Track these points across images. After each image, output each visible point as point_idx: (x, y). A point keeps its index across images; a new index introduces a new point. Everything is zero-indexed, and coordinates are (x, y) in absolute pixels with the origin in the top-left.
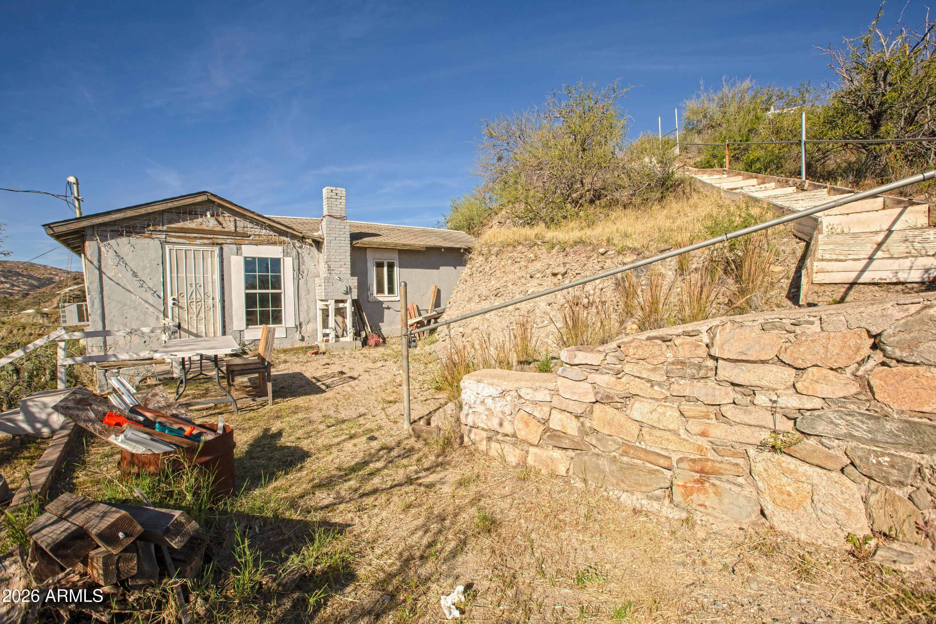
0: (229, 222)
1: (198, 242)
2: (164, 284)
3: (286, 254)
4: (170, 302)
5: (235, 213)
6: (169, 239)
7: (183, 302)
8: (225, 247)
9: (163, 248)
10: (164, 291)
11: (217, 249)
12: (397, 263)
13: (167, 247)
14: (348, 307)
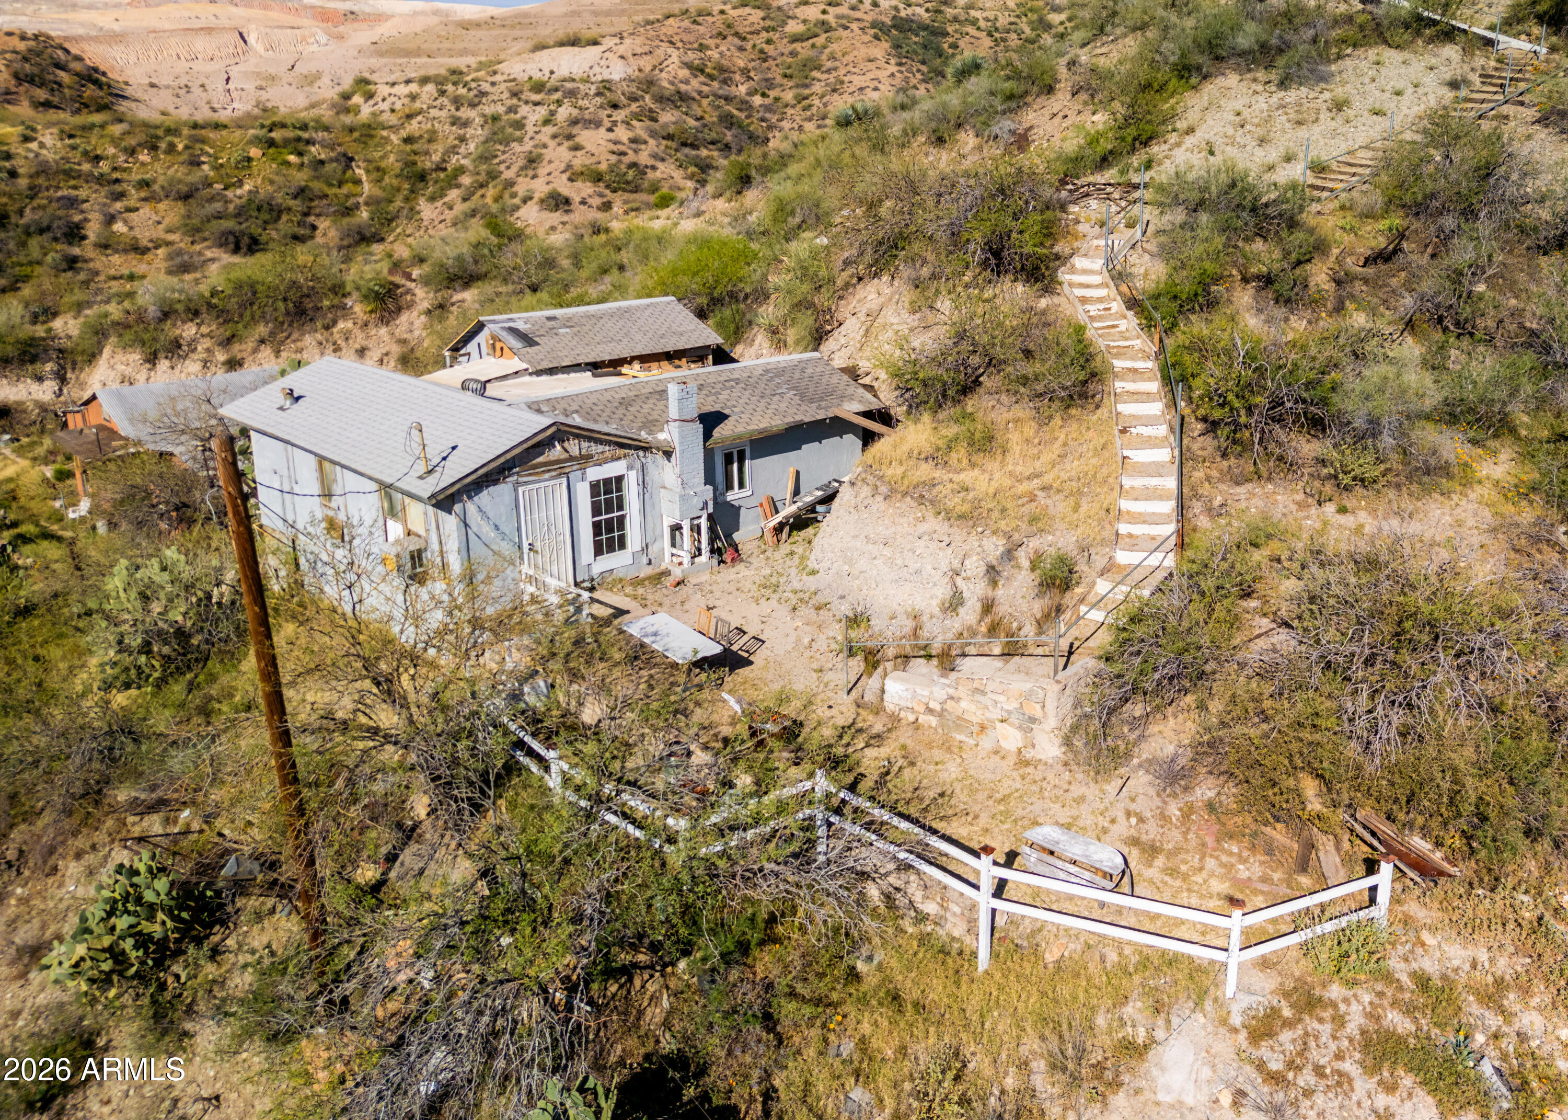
0: (574, 447)
1: (547, 476)
2: (519, 529)
3: (630, 467)
4: (526, 547)
5: (577, 436)
6: (521, 479)
7: (538, 546)
8: (571, 476)
9: (516, 491)
10: (520, 537)
11: (564, 480)
12: (748, 453)
13: (520, 490)
14: (704, 523)
